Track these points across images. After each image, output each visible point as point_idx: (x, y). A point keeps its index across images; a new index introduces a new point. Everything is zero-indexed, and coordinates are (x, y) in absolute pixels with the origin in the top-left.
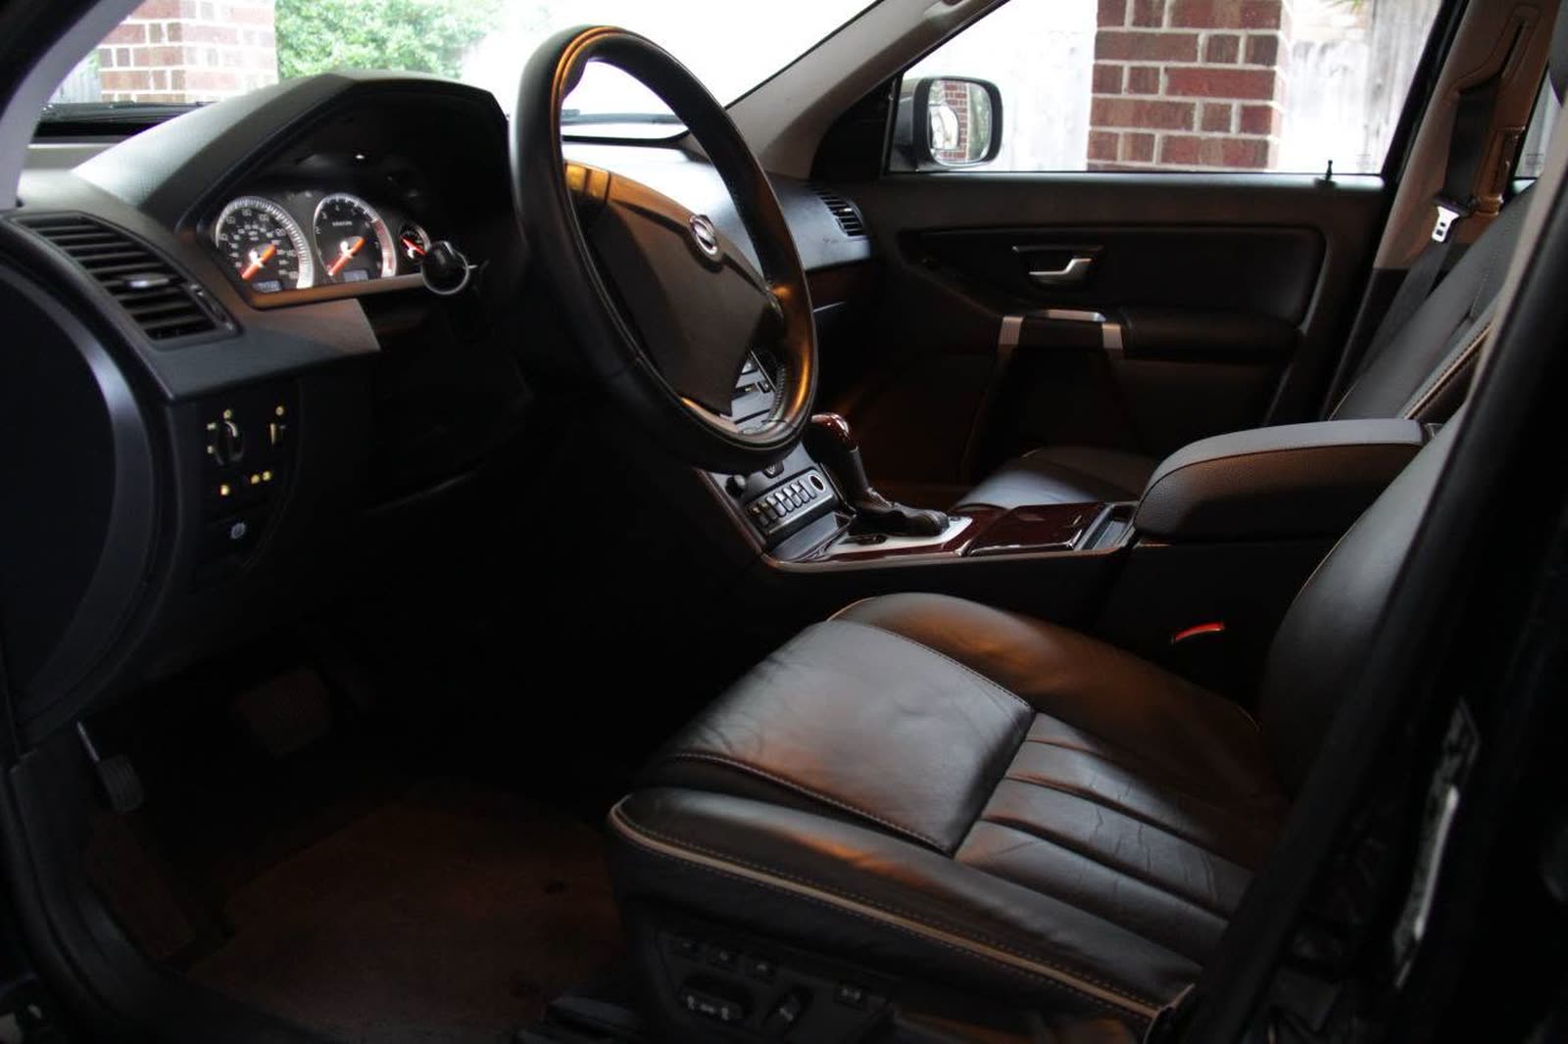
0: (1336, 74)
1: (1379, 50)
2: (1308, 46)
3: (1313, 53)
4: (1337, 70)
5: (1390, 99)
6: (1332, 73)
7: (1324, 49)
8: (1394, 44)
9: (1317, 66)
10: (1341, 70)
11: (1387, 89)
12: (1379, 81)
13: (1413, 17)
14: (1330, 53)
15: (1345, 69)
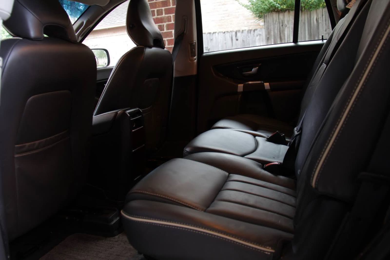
0: (258, 36)
1: (267, 29)
2: (251, 30)
3: (252, 32)
4: (258, 35)
5: (271, 40)
6: (257, 36)
7: (254, 31)
8: (270, 28)
9: (253, 35)
10: (259, 35)
11: (270, 38)
12: (268, 36)
13: (273, 21)
14: (256, 31)
15: (260, 35)
